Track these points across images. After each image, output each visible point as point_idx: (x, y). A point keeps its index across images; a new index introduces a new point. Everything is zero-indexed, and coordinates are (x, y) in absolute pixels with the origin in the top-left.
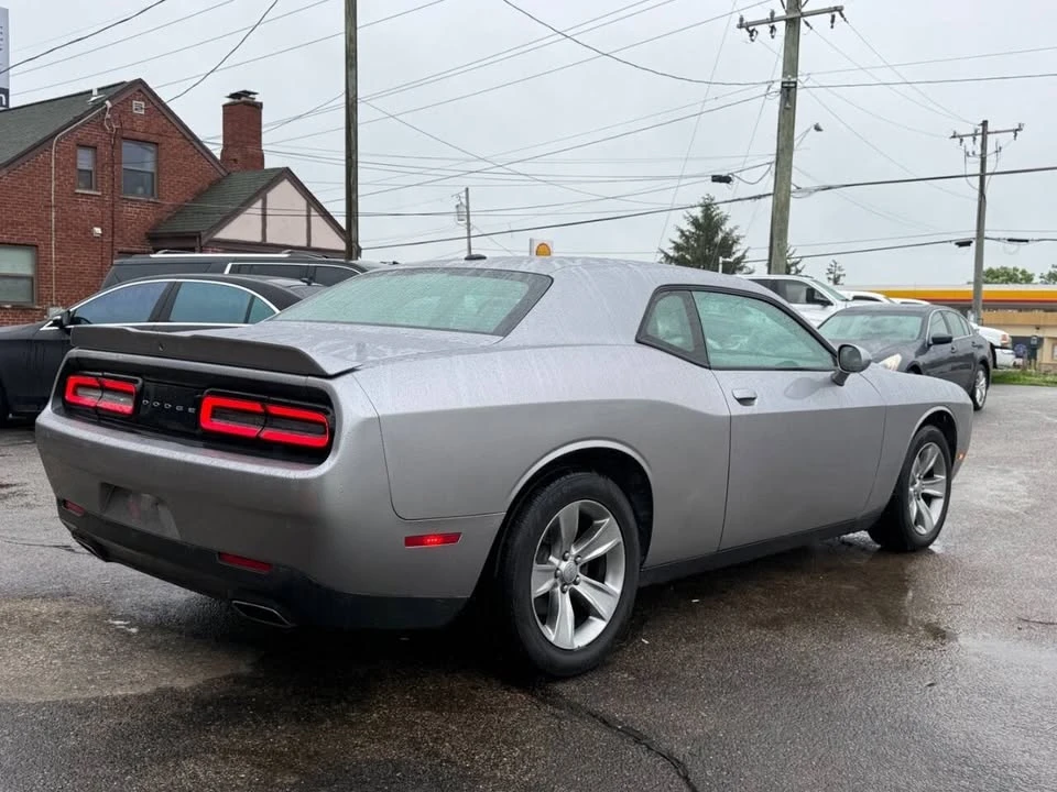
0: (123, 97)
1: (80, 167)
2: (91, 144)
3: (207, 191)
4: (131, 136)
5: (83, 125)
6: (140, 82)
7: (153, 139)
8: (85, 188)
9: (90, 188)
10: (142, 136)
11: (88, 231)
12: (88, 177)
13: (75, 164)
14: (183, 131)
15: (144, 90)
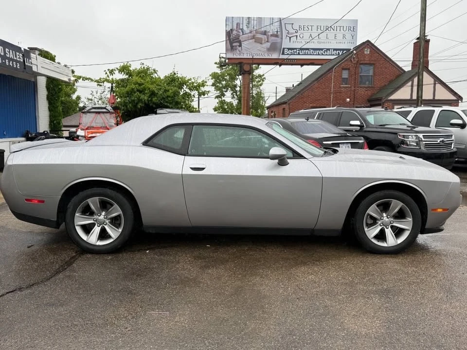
0: (361, 48)
1: (343, 77)
2: (347, 68)
3: (395, 80)
4: (364, 63)
5: (345, 61)
6: (368, 41)
7: (372, 62)
8: (345, 84)
9: (347, 84)
10: (368, 62)
11: (345, 100)
12: (345, 81)
13: (341, 76)
14: (385, 57)
15: (369, 44)
